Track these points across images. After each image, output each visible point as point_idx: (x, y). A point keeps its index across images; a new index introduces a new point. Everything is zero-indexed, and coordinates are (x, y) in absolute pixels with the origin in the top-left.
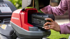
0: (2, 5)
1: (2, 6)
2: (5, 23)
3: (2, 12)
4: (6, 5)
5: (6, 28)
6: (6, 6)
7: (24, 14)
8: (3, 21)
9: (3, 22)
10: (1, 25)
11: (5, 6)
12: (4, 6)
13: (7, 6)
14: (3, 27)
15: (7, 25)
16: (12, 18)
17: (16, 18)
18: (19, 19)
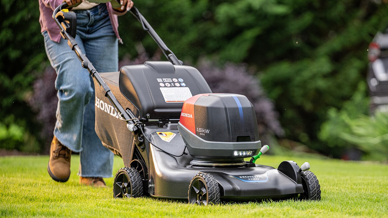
0: (170, 83)
1: (169, 85)
2: (173, 129)
3: (166, 100)
4: (180, 83)
5: (171, 140)
6: (181, 86)
8: (168, 123)
9: (167, 126)
10: (161, 134)
11: (178, 85)
12: (175, 86)
13: (183, 84)
14: (164, 137)
15: (176, 134)
16: (182, 114)
17: (188, 114)
18: (192, 117)
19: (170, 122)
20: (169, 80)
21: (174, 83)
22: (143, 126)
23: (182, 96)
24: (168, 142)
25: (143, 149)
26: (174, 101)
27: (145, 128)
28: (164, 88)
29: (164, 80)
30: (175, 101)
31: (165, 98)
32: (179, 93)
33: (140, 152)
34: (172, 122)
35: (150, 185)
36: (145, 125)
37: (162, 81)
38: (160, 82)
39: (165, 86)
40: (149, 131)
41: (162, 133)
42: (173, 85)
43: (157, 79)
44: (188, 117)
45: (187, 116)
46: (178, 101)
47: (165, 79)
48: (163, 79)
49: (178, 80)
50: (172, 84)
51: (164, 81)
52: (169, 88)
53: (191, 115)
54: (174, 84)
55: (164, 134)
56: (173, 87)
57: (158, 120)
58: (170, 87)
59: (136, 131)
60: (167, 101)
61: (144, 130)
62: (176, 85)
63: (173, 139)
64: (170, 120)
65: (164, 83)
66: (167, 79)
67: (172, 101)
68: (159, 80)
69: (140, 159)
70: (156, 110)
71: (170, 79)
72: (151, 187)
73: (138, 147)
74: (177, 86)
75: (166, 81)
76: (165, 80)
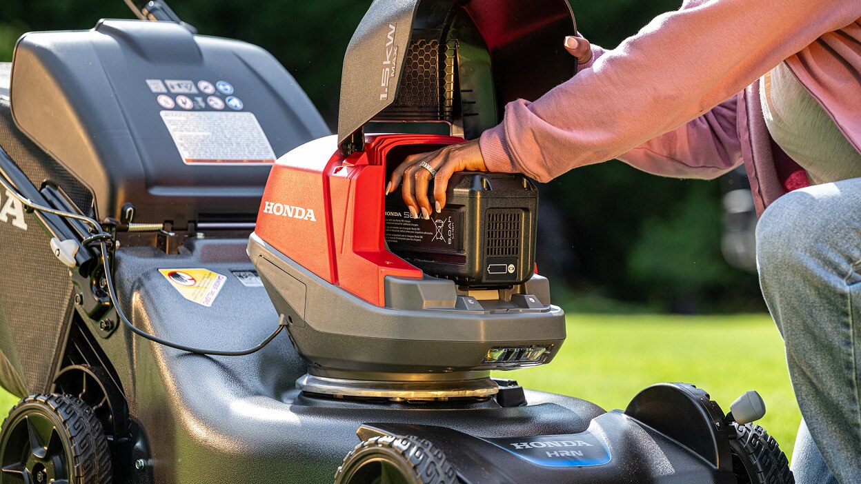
0: (191, 96)
1: (189, 104)
2: (211, 261)
3: (185, 155)
4: (223, 97)
5: (213, 298)
6: (227, 109)
7: (355, 177)
8: (193, 236)
9: (191, 248)
10: (174, 275)
11: (216, 102)
12: (209, 108)
13: (235, 102)
14: (188, 289)
15: (225, 278)
16: (269, 208)
17: (298, 209)
18: (313, 219)
19: (200, 235)
20: (186, 86)
21: (205, 96)
22: (111, 249)
23: (238, 144)
24: (205, 305)
25: (111, 328)
26: (212, 158)
27: (118, 254)
28: (174, 112)
29: (169, 86)
30: (215, 161)
31: (181, 149)
32: (226, 132)
33: (98, 338)
34: (209, 233)
35: (141, 462)
36: (118, 243)
37: (164, 90)
38: (159, 91)
39: (177, 108)
40: (131, 263)
41: (179, 271)
42: (201, 105)
43: (149, 82)
44: (296, 216)
45: (290, 215)
46: (223, 161)
47: (174, 83)
48: (168, 82)
49: (216, 89)
50: (199, 99)
51: (172, 91)
52: (189, 113)
53: (311, 211)
54: (205, 101)
55: (186, 277)
56: (201, 110)
57: (160, 226)
58: (193, 110)
59: (84, 264)
60: (187, 160)
61: (114, 263)
62: (211, 103)
63: (219, 294)
64: (200, 225)
65: (174, 96)
66: (180, 82)
67: (204, 158)
68: (155, 85)
69: (94, 363)
70: (156, 191)
71: (189, 83)
72: (143, 469)
73: (90, 323)
74: (216, 106)
75: (177, 90)
76: (173, 87)
